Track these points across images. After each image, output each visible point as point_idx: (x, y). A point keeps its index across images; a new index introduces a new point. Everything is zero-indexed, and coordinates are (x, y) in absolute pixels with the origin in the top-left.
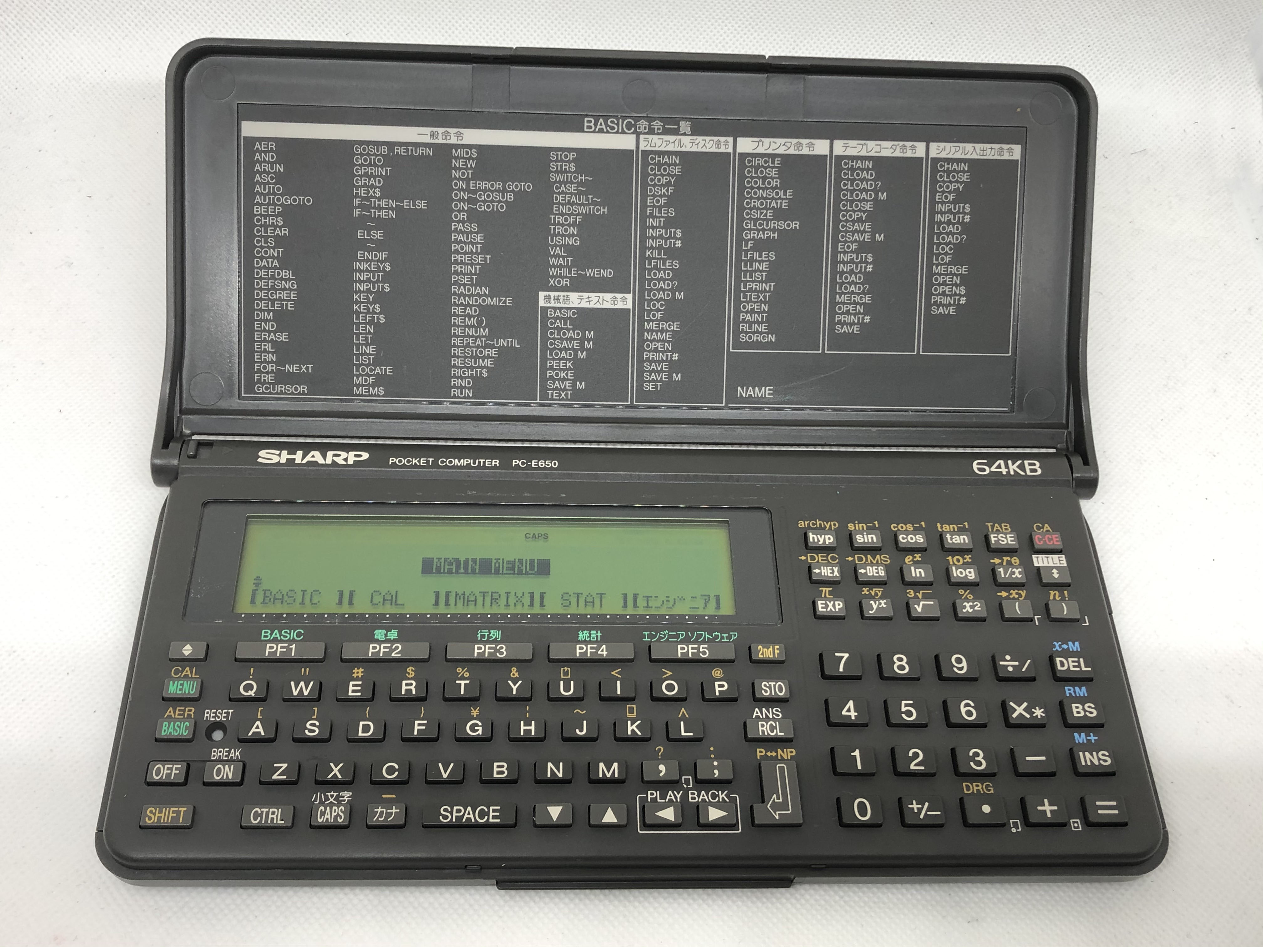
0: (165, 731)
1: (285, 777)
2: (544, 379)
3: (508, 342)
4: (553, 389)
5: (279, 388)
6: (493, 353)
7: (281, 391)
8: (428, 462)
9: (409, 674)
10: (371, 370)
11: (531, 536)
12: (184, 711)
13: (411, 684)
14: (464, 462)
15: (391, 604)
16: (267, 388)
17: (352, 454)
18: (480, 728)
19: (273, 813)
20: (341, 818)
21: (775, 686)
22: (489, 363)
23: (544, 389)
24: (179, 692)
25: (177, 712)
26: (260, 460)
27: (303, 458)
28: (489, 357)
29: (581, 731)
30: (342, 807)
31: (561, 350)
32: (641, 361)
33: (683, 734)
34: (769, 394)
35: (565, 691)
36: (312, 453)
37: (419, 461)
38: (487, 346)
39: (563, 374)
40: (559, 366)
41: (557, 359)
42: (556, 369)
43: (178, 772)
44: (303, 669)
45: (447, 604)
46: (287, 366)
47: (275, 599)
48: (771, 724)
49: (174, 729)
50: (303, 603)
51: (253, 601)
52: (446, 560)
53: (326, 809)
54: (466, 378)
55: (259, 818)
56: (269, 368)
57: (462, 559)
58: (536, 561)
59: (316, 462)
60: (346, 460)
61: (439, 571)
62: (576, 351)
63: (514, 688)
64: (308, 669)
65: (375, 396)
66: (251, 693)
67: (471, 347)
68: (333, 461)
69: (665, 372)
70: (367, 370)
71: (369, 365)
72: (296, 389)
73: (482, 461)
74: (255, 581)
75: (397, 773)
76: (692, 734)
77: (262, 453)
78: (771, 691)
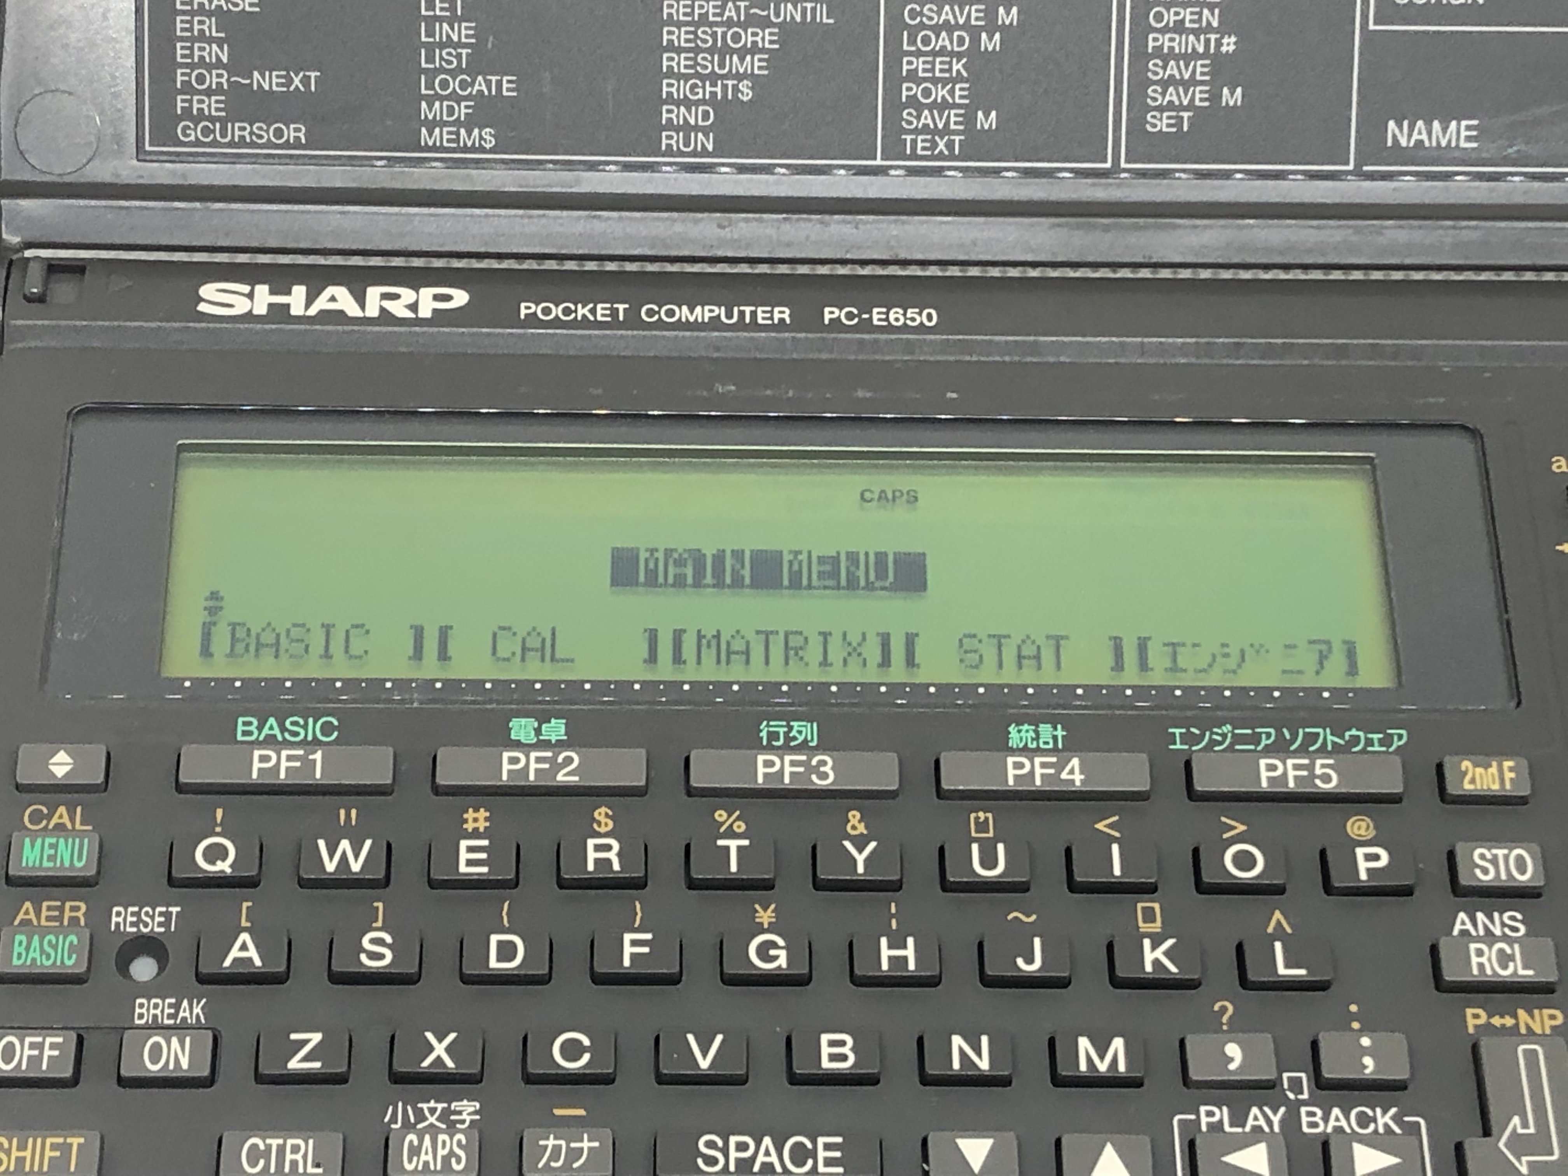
0: (20, 955)
1: (317, 1065)
2: (894, 106)
3: (804, 10)
4: (916, 131)
5: (238, 130)
6: (766, 38)
7: (242, 137)
8: (614, 313)
9: (599, 824)
10: (463, 85)
11: (876, 496)
12: (61, 909)
13: (609, 848)
14: (703, 313)
15: (543, 660)
16: (206, 131)
17: (427, 293)
18: (783, 954)
19: (295, 1149)
20: (459, 1161)
21: (1506, 858)
22: (756, 64)
23: (894, 130)
24: (46, 864)
25: (44, 913)
26: (202, 307)
27: (309, 302)
28: (754, 49)
29: (1030, 961)
30: (460, 1136)
31: (937, 30)
32: (1140, 56)
33: (1282, 970)
34: (1468, 139)
35: (983, 865)
36: (331, 290)
37: (593, 311)
38: (751, 21)
39: (941, 93)
40: (933, 70)
41: (926, 54)
42: (925, 80)
43: (56, 1053)
44: (342, 812)
45: (678, 659)
46: (256, 74)
47: (259, 645)
48: (1501, 951)
49: (42, 951)
50: (327, 655)
51: (206, 652)
52: (668, 552)
53: (421, 1141)
54: (697, 103)
55: (262, 1162)
56: (212, 80)
57: (709, 552)
58: (891, 558)
59: (342, 312)
60: (414, 307)
61: (652, 581)
62: (975, 33)
63: (860, 859)
64: (354, 812)
65: (473, 149)
66: (224, 867)
67: (712, 25)
68: (383, 310)
69: (1202, 83)
70: (454, 85)
71: (459, 70)
72: (279, 133)
73: (748, 309)
74: (210, 603)
75: (586, 1057)
76: (1302, 972)
77: (208, 291)
78: (1498, 872)
